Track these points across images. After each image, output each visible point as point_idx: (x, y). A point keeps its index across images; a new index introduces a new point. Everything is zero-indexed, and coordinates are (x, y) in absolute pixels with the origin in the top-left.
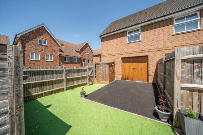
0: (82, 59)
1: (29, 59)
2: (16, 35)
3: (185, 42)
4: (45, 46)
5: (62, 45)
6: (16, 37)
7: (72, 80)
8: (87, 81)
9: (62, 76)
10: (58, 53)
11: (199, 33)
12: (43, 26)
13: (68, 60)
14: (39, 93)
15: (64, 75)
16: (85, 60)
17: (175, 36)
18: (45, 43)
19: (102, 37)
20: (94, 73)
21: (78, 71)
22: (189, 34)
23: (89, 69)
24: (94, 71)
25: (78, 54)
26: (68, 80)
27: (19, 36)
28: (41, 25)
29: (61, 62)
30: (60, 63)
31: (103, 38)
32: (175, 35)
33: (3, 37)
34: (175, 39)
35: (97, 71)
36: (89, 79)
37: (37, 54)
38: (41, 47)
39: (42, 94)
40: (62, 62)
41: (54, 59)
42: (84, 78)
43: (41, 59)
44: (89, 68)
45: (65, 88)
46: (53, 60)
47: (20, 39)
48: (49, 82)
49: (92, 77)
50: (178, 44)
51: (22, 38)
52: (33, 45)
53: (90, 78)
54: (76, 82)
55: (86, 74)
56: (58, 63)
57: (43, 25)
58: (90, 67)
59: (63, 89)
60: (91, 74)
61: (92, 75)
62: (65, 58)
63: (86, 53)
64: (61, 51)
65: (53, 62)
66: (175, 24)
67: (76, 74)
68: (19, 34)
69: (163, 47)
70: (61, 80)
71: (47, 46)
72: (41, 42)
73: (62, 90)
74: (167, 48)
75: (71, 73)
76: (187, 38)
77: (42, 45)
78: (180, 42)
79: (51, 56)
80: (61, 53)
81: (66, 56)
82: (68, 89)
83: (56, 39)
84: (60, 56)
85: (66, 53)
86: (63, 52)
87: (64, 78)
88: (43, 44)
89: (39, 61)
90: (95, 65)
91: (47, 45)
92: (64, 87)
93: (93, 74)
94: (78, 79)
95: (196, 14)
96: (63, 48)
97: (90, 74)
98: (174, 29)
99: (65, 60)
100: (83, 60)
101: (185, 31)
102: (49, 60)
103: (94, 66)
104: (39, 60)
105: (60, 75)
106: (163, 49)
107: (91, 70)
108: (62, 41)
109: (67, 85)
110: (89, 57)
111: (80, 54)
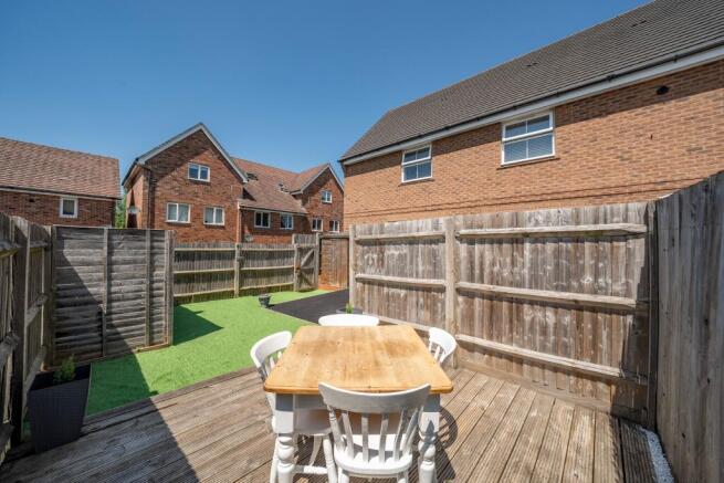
0: (311, 220)
1: (163, 221)
2: (137, 160)
3: (523, 187)
4: (204, 183)
5: (251, 176)
6: (135, 164)
7: (256, 275)
8: (293, 280)
9: (232, 266)
10: (240, 203)
11: (552, 166)
12: (201, 130)
13: (265, 224)
14: (185, 295)
15: (236, 263)
16: (319, 222)
17: (503, 171)
18: (204, 175)
19: (345, 163)
20: (317, 261)
21: (271, 256)
22: (533, 166)
23: (302, 251)
24: (317, 256)
25: (299, 202)
26: (244, 275)
27: (142, 162)
28: (195, 127)
29: (246, 227)
30: (243, 232)
31: (347, 166)
32: (504, 168)
33: (106, 163)
34: (503, 178)
35: (323, 256)
36: (300, 276)
37: (184, 208)
38: (195, 188)
39: (190, 298)
40: (250, 230)
41: (227, 220)
42: (287, 272)
43: (193, 220)
44: (300, 250)
45: (236, 292)
46: (223, 224)
47: (145, 169)
48: (204, 274)
49: (311, 271)
50: (510, 192)
51: (150, 167)
52: (175, 183)
53: (304, 274)
54: (264, 280)
55: (293, 263)
56: (238, 231)
57: (201, 127)
58: (304, 245)
59: (233, 292)
60: (307, 263)
61: (311, 266)
62: (259, 215)
63: (323, 199)
64: (246, 195)
65: (223, 227)
66: (504, 139)
67: (265, 262)
68: (143, 156)
69: (477, 197)
70: (229, 272)
71: (208, 184)
72: (193, 172)
73: (230, 295)
74: (485, 202)
75: (254, 259)
76: (527, 177)
77: (197, 183)
78: (513, 188)
79: (219, 212)
80: (247, 203)
81: (262, 212)
82: (243, 293)
83: (230, 158)
84: (243, 210)
85: (262, 203)
86: (252, 199)
87: (236, 268)
88: (199, 179)
89: (188, 225)
90: (321, 240)
91: (208, 180)
92: (236, 288)
93: (315, 265)
94: (269, 274)
95: (547, 118)
96: (252, 186)
97: (302, 263)
98: (503, 153)
99: (258, 223)
100: (314, 221)
101: (525, 157)
102: (214, 223)
103: (317, 243)
104: (189, 222)
105: (228, 262)
106: (478, 203)
107: (306, 252)
108: (250, 164)
109: (241, 284)
110: (334, 212)
111: (304, 204)
